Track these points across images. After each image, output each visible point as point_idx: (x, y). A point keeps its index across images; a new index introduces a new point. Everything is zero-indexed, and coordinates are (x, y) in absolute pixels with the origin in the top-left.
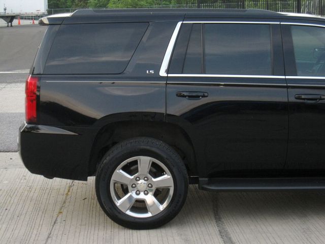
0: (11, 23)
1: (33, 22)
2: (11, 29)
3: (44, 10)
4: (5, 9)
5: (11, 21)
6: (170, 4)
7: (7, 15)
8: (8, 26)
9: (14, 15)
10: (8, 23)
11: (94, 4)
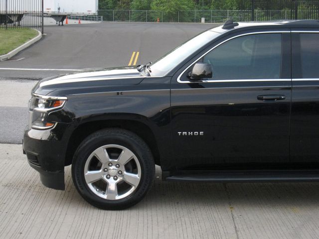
0: (62, 22)
1: (80, 22)
2: (61, 28)
3: (95, 10)
4: (59, 9)
5: (62, 21)
6: (209, 9)
7: (60, 14)
8: (59, 25)
9: (66, 14)
10: (59, 22)
11: (136, 6)
